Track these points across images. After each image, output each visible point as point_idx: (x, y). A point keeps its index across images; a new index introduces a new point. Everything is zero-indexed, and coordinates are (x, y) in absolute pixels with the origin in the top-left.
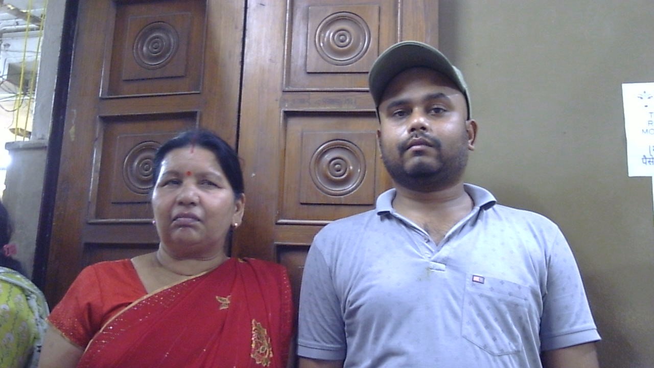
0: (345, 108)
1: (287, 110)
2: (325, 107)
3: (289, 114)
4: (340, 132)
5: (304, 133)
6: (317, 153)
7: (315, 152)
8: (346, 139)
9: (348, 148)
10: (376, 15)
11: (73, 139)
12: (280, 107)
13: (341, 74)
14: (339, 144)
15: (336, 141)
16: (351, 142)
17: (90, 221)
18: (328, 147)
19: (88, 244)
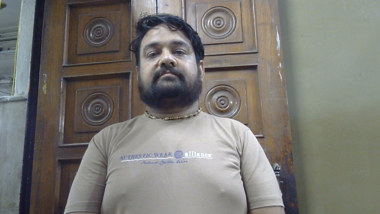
0: (224, 65)
2: (211, 65)
4: (222, 80)
6: (208, 94)
8: (227, 84)
9: (228, 90)
10: (239, 8)
11: (45, 93)
13: (220, 45)
14: (222, 88)
15: (220, 86)
16: (229, 86)
17: (60, 146)
18: (215, 90)
19: (59, 161)
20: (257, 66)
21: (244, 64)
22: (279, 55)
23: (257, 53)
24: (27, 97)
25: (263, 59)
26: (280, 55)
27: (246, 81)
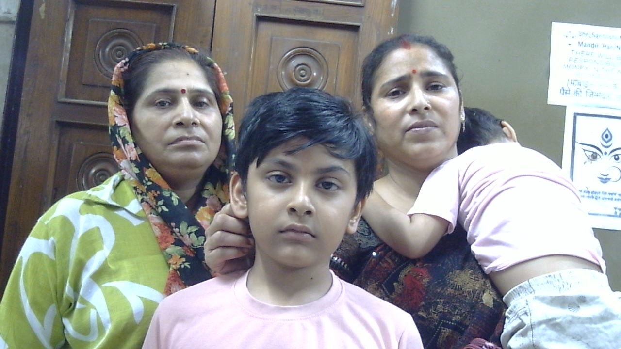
0: (313, 18)
1: (259, 14)
2: (295, 15)
3: (260, 19)
4: (307, 40)
5: (274, 38)
6: (284, 57)
7: (283, 57)
8: (312, 47)
9: (313, 56)
11: (43, 17)
12: (253, 11)
14: (305, 52)
15: (303, 48)
16: (316, 51)
17: (60, 100)
18: (294, 53)
19: (58, 122)
20: (358, 27)
21: (342, 21)
22: (392, 15)
23: (363, 7)
24: (15, 19)
25: (369, 17)
26: (394, 16)
27: (340, 46)
